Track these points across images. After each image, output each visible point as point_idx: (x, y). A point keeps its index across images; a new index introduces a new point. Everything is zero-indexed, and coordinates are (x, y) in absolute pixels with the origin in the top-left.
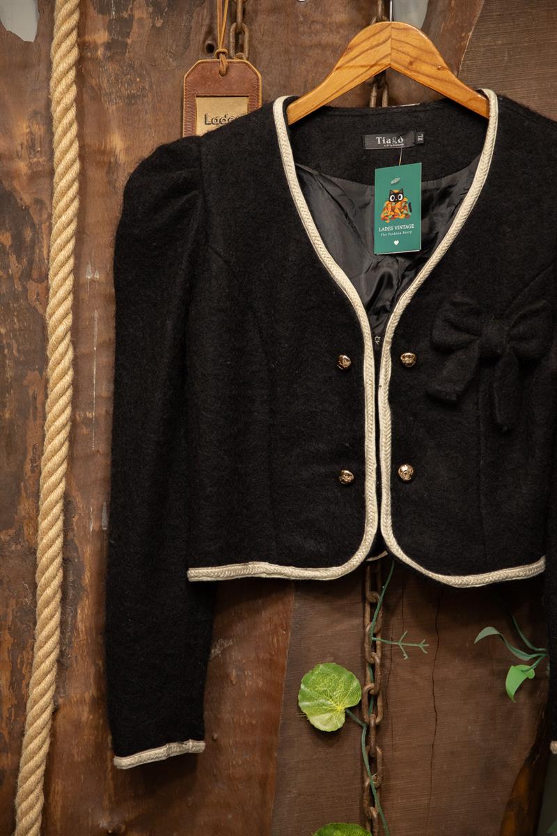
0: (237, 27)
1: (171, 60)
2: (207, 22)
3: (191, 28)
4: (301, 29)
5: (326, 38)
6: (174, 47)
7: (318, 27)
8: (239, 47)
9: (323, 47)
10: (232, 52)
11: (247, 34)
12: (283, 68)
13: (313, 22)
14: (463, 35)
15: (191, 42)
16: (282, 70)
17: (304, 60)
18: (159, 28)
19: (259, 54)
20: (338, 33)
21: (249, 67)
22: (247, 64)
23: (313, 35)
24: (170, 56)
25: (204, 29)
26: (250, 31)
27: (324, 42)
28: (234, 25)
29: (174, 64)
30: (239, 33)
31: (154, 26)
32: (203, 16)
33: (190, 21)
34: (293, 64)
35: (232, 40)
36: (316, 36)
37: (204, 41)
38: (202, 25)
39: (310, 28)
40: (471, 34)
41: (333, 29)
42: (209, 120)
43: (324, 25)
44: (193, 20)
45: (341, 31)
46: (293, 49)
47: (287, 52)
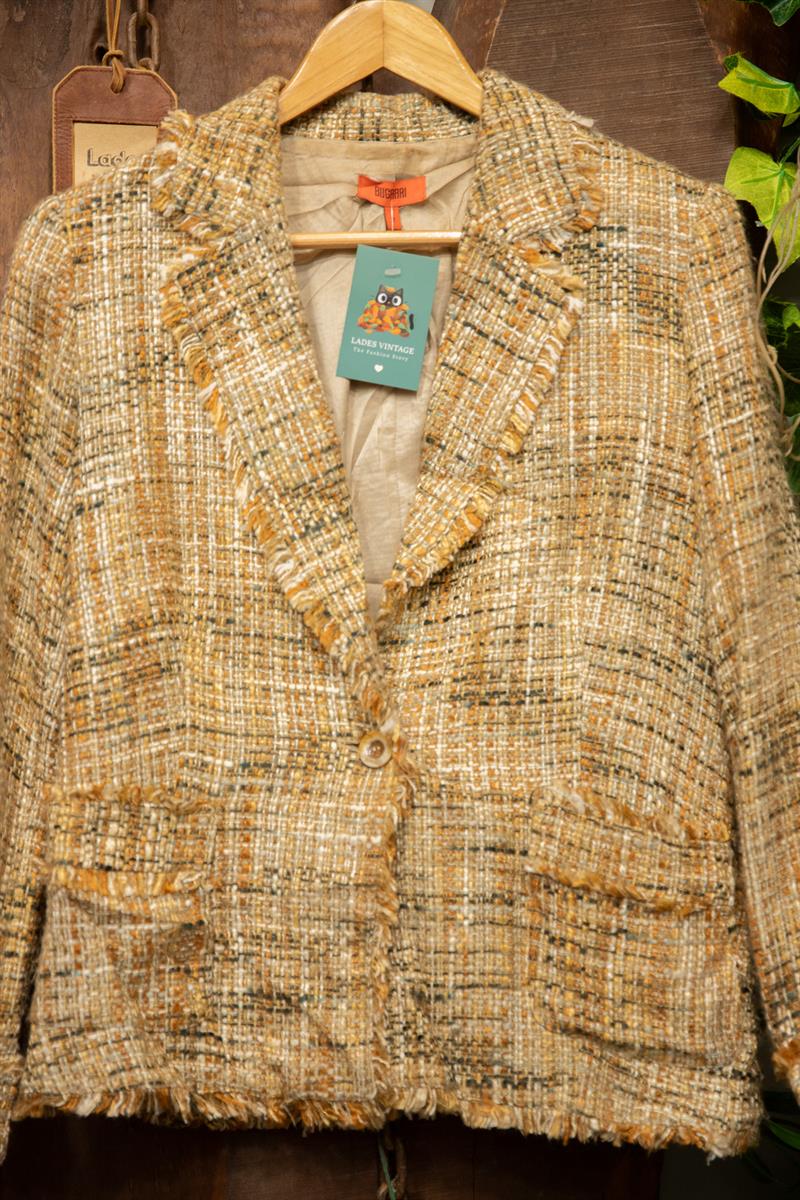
0: (138, 18)
1: (40, 72)
2: (95, 13)
3: (70, 24)
4: (241, 21)
5: (281, 34)
6: (45, 53)
7: (268, 17)
8: (143, 50)
9: (277, 49)
10: (132, 57)
11: (155, 29)
12: (216, 82)
13: (259, 10)
14: (487, 22)
15: (71, 45)
16: (214, 85)
17: (247, 69)
18: (19, 25)
19: (178, 61)
20: (299, 26)
21: (158, 81)
22: (154, 77)
23: (260, 31)
24: (39, 67)
25: (92, 25)
26: (161, 26)
27: (277, 40)
28: (135, 14)
29: (45, 78)
30: (142, 30)
31: (11, 21)
32: (88, 6)
33: (69, 13)
34: (230, 75)
35: (132, 38)
36: (264, 31)
37: (92, 44)
38: (88, 20)
39: (255, 20)
40: (498, 20)
41: (291, 20)
42: (94, 160)
43: (276, 14)
44: (74, 12)
45: (303, 23)
46: (230, 53)
47: (221, 57)
